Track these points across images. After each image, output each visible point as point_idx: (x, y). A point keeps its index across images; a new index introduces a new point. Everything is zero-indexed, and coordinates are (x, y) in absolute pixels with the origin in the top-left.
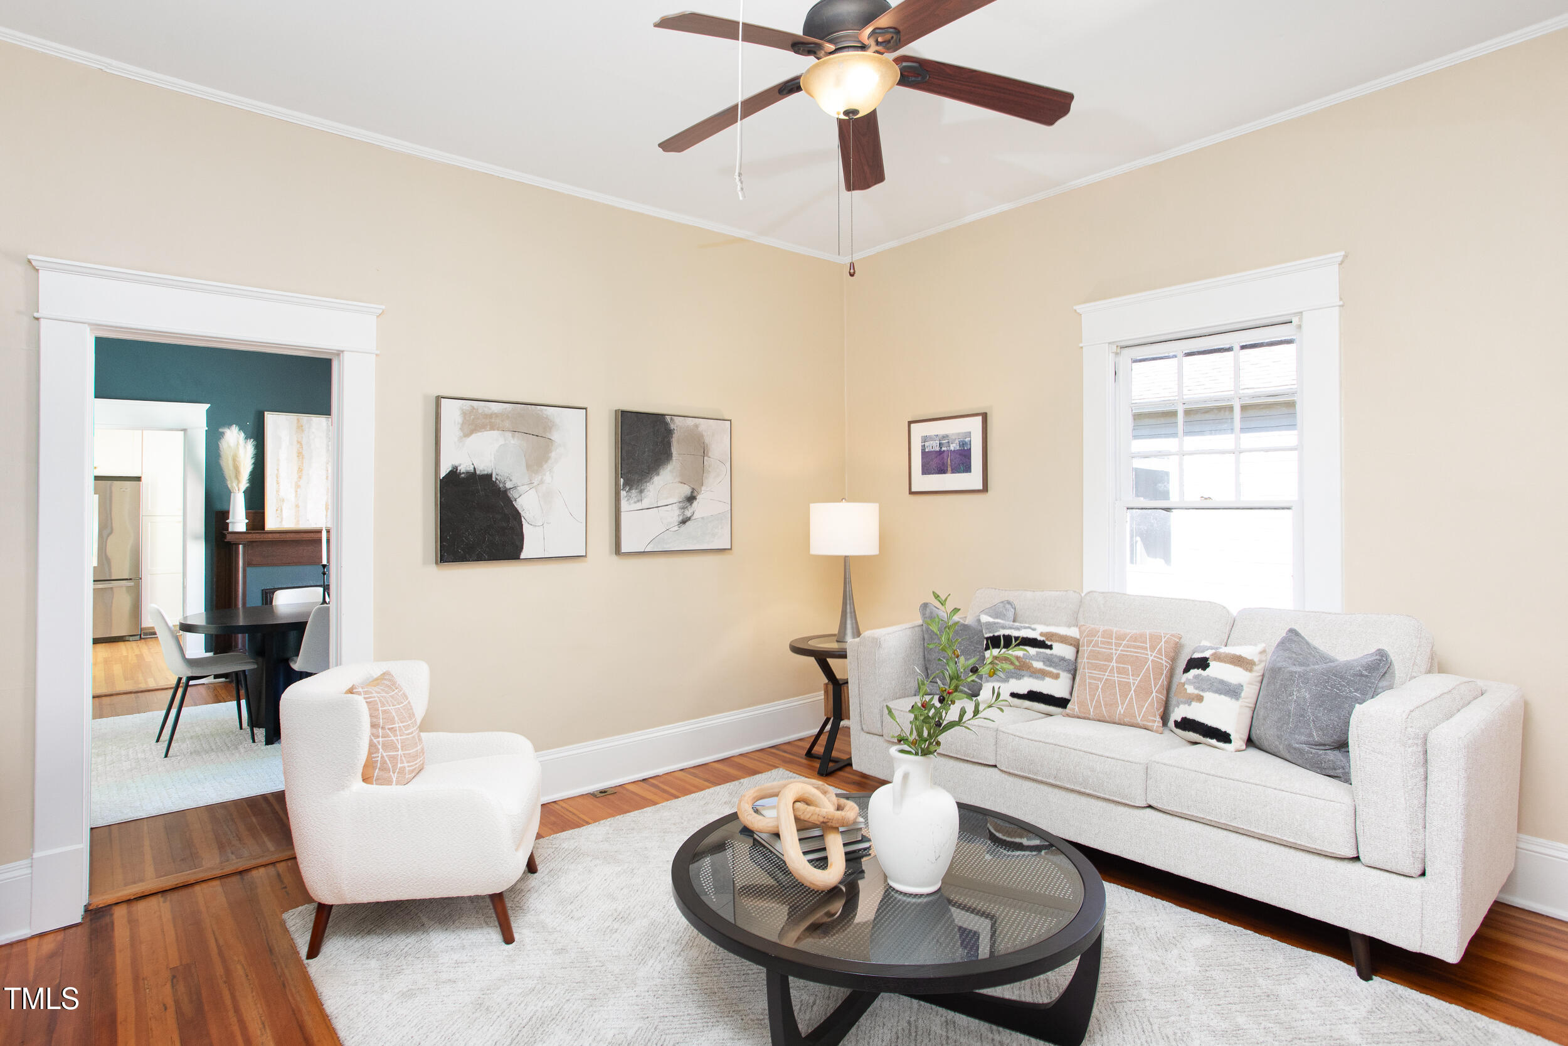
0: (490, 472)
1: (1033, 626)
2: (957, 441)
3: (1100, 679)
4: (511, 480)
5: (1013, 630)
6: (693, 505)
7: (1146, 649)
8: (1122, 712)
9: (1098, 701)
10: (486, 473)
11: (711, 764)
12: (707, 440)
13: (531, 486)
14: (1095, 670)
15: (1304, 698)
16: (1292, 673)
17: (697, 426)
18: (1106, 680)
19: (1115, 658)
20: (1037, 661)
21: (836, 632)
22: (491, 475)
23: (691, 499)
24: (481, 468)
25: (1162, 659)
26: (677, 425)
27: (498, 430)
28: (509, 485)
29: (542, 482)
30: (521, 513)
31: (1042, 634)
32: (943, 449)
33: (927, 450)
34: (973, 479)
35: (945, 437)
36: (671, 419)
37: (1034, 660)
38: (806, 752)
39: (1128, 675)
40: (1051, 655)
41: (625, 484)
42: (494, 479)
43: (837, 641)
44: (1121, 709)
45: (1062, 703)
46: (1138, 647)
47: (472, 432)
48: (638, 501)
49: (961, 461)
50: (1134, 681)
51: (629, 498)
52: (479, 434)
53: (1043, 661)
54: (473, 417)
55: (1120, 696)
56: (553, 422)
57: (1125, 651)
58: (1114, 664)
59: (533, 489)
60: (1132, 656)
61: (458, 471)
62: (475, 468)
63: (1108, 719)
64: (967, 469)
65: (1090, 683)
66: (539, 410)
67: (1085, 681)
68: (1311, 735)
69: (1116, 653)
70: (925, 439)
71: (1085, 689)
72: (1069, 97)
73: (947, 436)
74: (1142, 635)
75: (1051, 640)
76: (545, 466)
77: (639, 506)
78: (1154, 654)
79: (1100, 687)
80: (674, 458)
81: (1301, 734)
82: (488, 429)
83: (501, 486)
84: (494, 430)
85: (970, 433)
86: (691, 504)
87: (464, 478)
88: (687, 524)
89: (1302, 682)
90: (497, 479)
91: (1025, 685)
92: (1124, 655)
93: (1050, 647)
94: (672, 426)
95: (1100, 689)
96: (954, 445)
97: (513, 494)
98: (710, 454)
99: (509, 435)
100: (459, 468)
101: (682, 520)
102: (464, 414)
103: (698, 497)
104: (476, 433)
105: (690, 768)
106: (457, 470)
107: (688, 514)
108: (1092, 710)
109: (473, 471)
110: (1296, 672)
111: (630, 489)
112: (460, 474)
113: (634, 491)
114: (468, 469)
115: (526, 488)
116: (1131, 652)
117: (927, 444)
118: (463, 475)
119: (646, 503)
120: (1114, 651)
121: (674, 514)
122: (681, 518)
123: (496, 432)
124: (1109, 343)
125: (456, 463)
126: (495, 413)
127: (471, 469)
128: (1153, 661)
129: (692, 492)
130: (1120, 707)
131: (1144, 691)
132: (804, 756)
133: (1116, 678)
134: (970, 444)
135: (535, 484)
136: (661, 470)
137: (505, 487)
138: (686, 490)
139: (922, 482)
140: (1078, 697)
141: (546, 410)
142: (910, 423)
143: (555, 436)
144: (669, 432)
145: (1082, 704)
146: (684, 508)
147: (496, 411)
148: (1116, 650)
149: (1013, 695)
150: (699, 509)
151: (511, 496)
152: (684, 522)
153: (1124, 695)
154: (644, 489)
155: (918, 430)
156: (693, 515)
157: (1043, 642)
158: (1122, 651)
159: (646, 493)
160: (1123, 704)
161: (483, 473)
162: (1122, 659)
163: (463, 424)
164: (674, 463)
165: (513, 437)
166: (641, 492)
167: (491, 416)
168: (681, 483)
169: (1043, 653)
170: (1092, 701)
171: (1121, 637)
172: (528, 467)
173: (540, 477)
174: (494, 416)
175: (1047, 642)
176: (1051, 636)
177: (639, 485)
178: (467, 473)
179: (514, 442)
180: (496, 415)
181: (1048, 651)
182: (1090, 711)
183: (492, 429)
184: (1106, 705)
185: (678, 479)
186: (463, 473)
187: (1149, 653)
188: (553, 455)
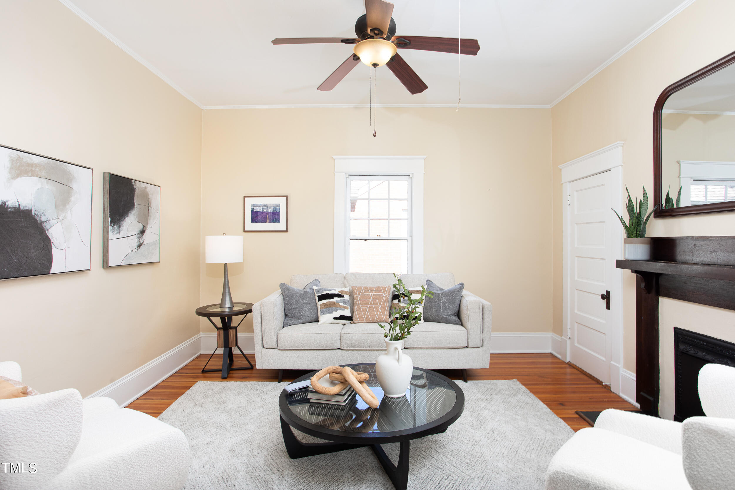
0: (31, 208)
1: (335, 289)
2: (272, 208)
3: (367, 307)
4: (45, 215)
5: (329, 291)
6: (144, 236)
7: (382, 292)
8: (377, 318)
9: (367, 315)
10: (27, 209)
11: (150, 391)
12: (150, 197)
13: (58, 220)
14: (364, 303)
15: (445, 301)
16: (439, 294)
17: (146, 188)
18: (370, 306)
19: (371, 297)
20: (341, 303)
21: (220, 303)
22: (31, 211)
23: (143, 232)
24: (24, 205)
25: (387, 296)
26: (138, 186)
27: (37, 177)
28: (43, 219)
29: (65, 218)
30: (51, 240)
31: (339, 292)
32: (264, 211)
33: (255, 211)
34: (281, 226)
35: (265, 205)
36: (135, 183)
37: (340, 303)
38: (202, 371)
39: (377, 303)
40: (345, 299)
41: (111, 222)
42: (33, 214)
43: (220, 308)
44: (377, 317)
45: (350, 319)
46: (379, 292)
47: (18, 176)
48: (118, 233)
49: (275, 217)
50: (380, 305)
51: (113, 230)
52: (23, 178)
53: (343, 303)
54: (18, 164)
55: (376, 312)
56: (73, 176)
57: (375, 294)
58: (371, 300)
59: (59, 223)
60: (378, 296)
61: (6, 206)
62: (19, 205)
63: (371, 321)
64: (278, 221)
65: (362, 309)
66: (64, 166)
67: (360, 308)
68: (448, 312)
69: (372, 295)
70: (253, 205)
71: (361, 311)
72: (426, 87)
73: (267, 205)
74: (379, 287)
75: (343, 294)
76: (67, 206)
77: (118, 236)
78: (385, 294)
79: (367, 309)
80: (135, 207)
81: (445, 313)
82: (30, 175)
83: (38, 219)
84: (34, 176)
85: (280, 204)
86: (143, 235)
87: (10, 212)
88: (142, 247)
89: (443, 296)
90: (35, 214)
91: (337, 314)
92: (375, 296)
93: (343, 297)
94: (135, 187)
95: (367, 311)
96: (271, 209)
97: (46, 226)
98: (152, 206)
99: (45, 181)
100: (7, 204)
101: (139, 245)
102: (12, 161)
103: (146, 231)
104: (21, 177)
105: (141, 397)
106: (5, 204)
107: (141, 241)
108: (365, 319)
109: (17, 206)
110: (440, 293)
111: (114, 225)
112: (8, 208)
113: (116, 226)
114: (14, 205)
115: (55, 221)
116: (377, 294)
117: (255, 208)
118: (10, 210)
119: (121, 235)
120: (371, 295)
121: (134, 241)
122: (138, 244)
123: (35, 178)
124: (346, 173)
125: (5, 199)
126: (35, 164)
127: (16, 205)
128: (385, 297)
129: (143, 228)
130: (376, 316)
131: (383, 308)
132: (201, 373)
133: (373, 305)
134: (280, 210)
135: (61, 219)
136: (129, 214)
137: (41, 220)
138: (140, 227)
139: (251, 226)
140: (358, 315)
141: (69, 166)
142: (245, 197)
143: (74, 186)
144: (133, 190)
145: (361, 317)
146: (139, 238)
147: (36, 162)
148: (371, 294)
149: (335, 318)
150: (147, 238)
151: (45, 227)
152: (139, 246)
153: (377, 311)
154: (121, 225)
155: (250, 202)
156: (143, 242)
157: (341, 295)
158: (373, 294)
159: (122, 228)
160: (377, 315)
161: (25, 208)
162: (374, 298)
163: (11, 168)
164: (135, 210)
165: (47, 183)
166: (119, 227)
167: (32, 165)
168: (139, 222)
169: (342, 299)
170: (365, 315)
171: (372, 289)
172: (56, 206)
173: (64, 214)
174: (34, 166)
175: (342, 295)
176: (342, 292)
177: (118, 223)
178: (14, 208)
179: (48, 187)
180: (36, 165)
181: (343, 298)
182: (364, 319)
183: (33, 175)
184: (371, 316)
185: (137, 220)
186: (10, 208)
187: (383, 294)
188: (73, 199)
